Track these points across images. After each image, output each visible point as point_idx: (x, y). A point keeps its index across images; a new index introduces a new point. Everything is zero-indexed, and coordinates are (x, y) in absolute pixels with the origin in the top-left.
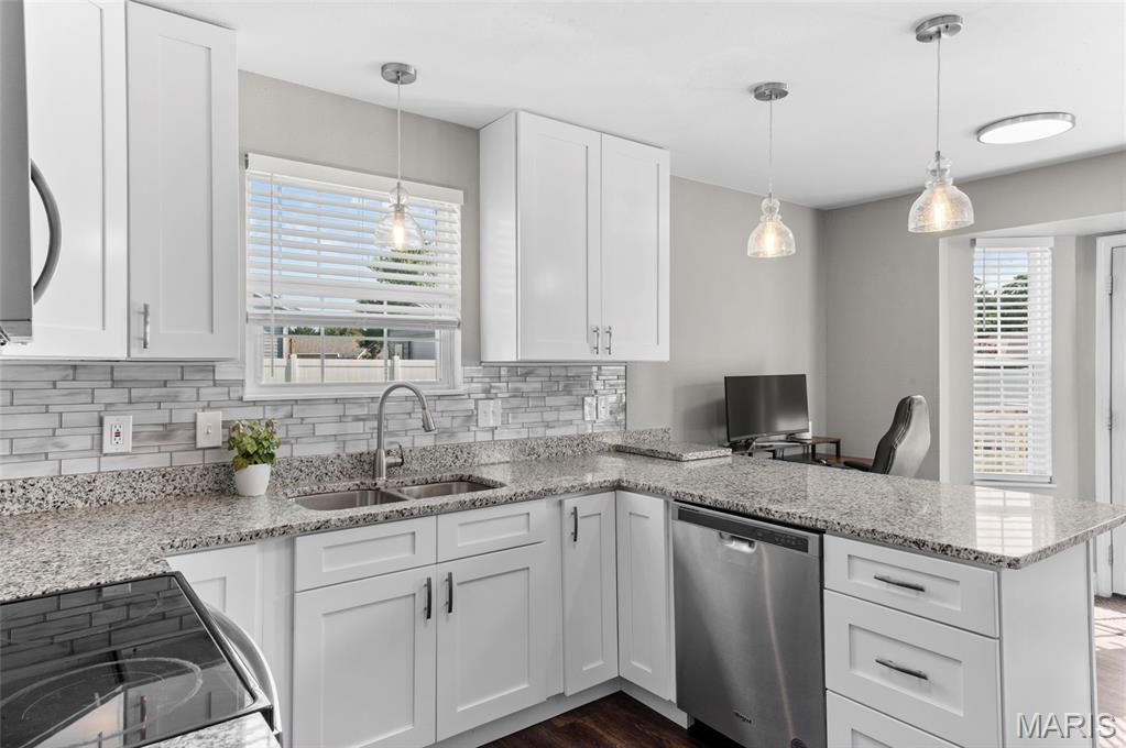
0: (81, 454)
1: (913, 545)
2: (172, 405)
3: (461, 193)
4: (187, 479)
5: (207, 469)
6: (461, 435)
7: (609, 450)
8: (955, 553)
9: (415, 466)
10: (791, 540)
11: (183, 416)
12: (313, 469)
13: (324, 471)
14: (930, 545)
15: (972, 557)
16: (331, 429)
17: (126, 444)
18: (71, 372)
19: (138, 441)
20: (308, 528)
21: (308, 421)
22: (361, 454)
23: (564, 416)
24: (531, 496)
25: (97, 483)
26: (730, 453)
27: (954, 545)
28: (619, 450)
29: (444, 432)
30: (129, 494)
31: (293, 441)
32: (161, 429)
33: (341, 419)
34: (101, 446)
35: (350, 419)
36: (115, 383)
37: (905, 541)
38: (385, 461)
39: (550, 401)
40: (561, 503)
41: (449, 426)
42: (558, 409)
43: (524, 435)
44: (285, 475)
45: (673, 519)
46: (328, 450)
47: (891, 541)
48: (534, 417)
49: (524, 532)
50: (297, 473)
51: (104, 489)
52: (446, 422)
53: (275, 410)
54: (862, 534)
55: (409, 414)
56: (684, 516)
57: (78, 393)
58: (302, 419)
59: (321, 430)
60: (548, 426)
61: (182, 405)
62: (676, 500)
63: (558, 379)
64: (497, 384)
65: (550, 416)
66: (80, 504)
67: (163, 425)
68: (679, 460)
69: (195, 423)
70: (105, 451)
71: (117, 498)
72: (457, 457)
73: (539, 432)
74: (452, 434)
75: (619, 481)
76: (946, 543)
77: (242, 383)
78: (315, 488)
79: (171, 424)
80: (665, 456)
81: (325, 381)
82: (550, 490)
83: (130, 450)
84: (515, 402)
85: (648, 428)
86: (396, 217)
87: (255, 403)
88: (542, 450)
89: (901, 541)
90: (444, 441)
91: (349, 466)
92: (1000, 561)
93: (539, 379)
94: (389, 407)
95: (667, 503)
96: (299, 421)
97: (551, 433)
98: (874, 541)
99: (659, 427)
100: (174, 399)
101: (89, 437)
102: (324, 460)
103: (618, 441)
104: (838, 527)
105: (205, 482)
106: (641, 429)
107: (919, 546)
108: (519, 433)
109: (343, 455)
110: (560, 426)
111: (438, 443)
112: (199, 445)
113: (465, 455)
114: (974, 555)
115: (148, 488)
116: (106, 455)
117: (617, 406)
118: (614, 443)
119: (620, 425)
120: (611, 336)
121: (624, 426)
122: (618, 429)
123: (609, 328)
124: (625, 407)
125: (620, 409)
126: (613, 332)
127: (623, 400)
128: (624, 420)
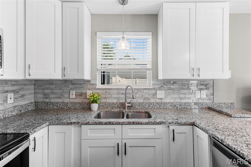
0: (67, 98)
2: (82, 89)
3: (151, 33)
4: (84, 105)
5: (88, 103)
6: (151, 100)
7: (206, 108)
9: (137, 107)
11: (84, 91)
12: (111, 105)
13: (113, 106)
16: (116, 96)
17: (74, 96)
18: (65, 82)
19: (76, 96)
20: (84, 123)
21: (110, 94)
22: (123, 103)
23: (187, 96)
24: (155, 123)
25: (68, 104)
29: (146, 99)
30: (74, 107)
31: (107, 98)
32: (80, 94)
33: (118, 94)
34: (70, 96)
35: (120, 94)
36: (73, 84)
38: (127, 105)
39: (182, 91)
40: (169, 127)
41: (148, 97)
42: (185, 94)
43: (172, 101)
44: (104, 106)
45: (211, 144)
46: (115, 101)
48: (177, 96)
49: (153, 134)
50: (107, 106)
51: (70, 105)
52: (147, 96)
53: (103, 91)
55: (136, 93)
57: (66, 86)
58: (109, 93)
59: (113, 96)
60: (181, 99)
61: (84, 89)
62: (213, 137)
63: (185, 85)
64: (164, 86)
65: (182, 96)
66: (65, 108)
67: (81, 93)
68: (231, 116)
69: (86, 93)
70: (70, 98)
71: (72, 108)
72: (149, 106)
73: (178, 101)
74: (149, 99)
75: (194, 122)
77: (96, 84)
78: (109, 110)
79: (82, 93)
80: (225, 114)
81: (117, 84)
82: (163, 122)
83: (75, 98)
84: (169, 91)
85: (224, 102)
86: (122, 40)
87: (98, 89)
88: (178, 106)
90: (146, 101)
91: (119, 105)
93: (179, 85)
94: (128, 91)
96: (108, 94)
97: (182, 101)
99: (229, 102)
100: (83, 87)
101: (68, 95)
102: (113, 103)
105: (87, 106)
106: (220, 102)
108: (170, 100)
109: (118, 102)
110: (185, 99)
111: (144, 101)
112: (87, 98)
113: (152, 105)
115: (77, 106)
116: (71, 98)
117: (209, 94)
118: (208, 106)
119: (211, 100)
120: (199, 71)
121: (213, 101)
122: (210, 101)
123: (199, 68)
124: (213, 94)
125: (211, 95)
126: (200, 70)
127: (212, 92)
128: (213, 98)
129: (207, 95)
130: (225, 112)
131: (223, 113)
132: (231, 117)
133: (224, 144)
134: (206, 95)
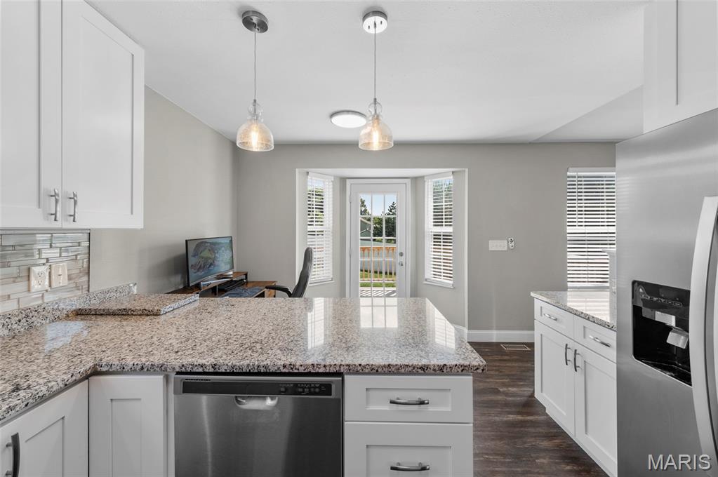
1: (419, 370)
7: (68, 316)
8: (449, 370)
10: (315, 387)
14: (432, 367)
15: (460, 370)
26: (198, 298)
27: (448, 364)
28: (80, 314)
37: (414, 368)
45: (175, 393)
47: (403, 370)
54: (379, 370)
56: (189, 388)
62: (178, 373)
76: (442, 364)
80: (140, 313)
85: (114, 285)
89: (410, 369)
92: (477, 369)
95: (167, 378)
98: (390, 373)
103: (79, 305)
104: (360, 368)
107: (424, 370)
114: (461, 369)
117: (78, 271)
118: (74, 308)
119: (82, 289)
120: (75, 202)
121: (87, 289)
122: (79, 293)
123: (74, 194)
124: (87, 271)
125: (81, 274)
126: (79, 199)
127: (85, 265)
128: (86, 283)
129: (70, 278)
130: (138, 308)
131: (135, 313)
132: (157, 315)
133: (220, 371)
134: (69, 276)
